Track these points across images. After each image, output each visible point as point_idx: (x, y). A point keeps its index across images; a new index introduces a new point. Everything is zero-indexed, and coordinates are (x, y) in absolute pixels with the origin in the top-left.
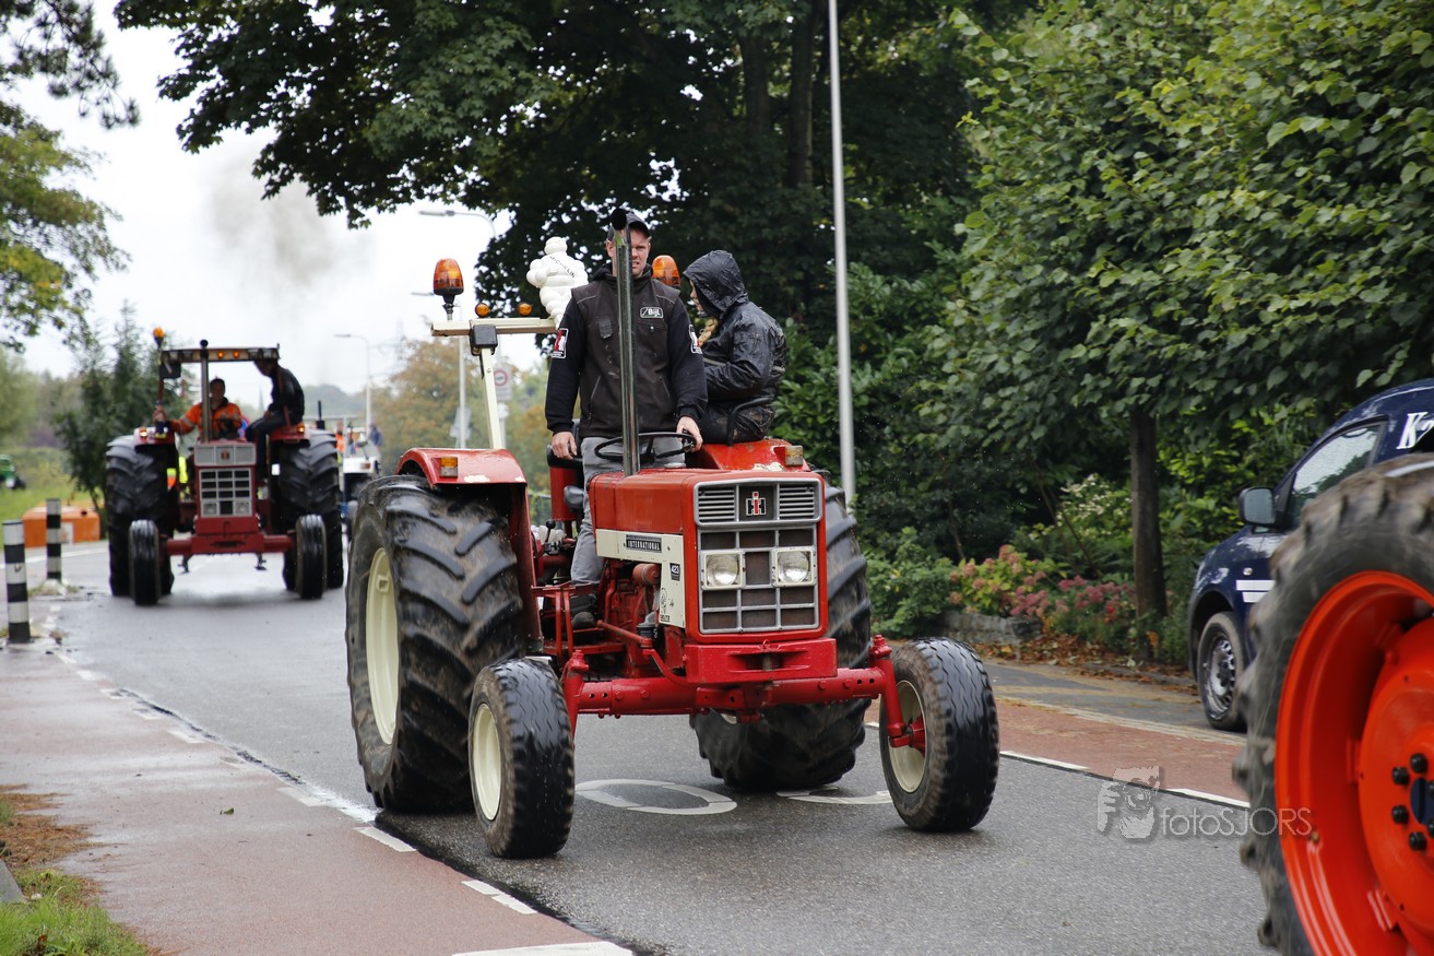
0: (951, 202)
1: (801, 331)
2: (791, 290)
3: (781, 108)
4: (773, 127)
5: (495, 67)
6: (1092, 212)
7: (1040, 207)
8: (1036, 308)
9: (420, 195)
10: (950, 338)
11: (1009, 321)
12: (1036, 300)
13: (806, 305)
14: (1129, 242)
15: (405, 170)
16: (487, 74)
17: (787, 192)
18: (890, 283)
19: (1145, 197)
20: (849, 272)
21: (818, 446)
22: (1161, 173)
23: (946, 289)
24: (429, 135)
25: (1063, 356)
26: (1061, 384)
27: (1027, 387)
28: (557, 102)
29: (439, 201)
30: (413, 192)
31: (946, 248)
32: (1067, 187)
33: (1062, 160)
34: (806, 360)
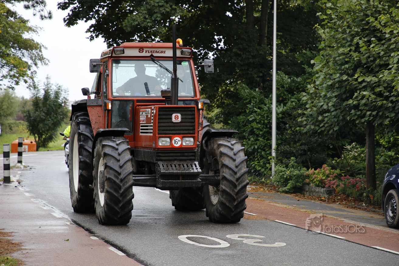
0: (311, 53)
1: (261, 93)
2: (258, 79)
3: (257, 20)
4: (255, 26)
5: (165, 4)
6: (356, 57)
7: (340, 55)
8: (337, 88)
10: (309, 97)
11: (328, 92)
12: (337, 85)
13: (263, 84)
14: (368, 67)
15: (136, 37)
16: (162, 6)
17: (258, 47)
18: (290, 78)
19: (374, 53)
20: (277, 74)
21: (265, 130)
22: (380, 45)
23: (308, 81)
24: (143, 25)
25: (345, 103)
26: (344, 113)
27: (333, 113)
28: (185, 16)
31: (309, 67)
32: (349, 49)
33: (347, 40)
34: (262, 102)
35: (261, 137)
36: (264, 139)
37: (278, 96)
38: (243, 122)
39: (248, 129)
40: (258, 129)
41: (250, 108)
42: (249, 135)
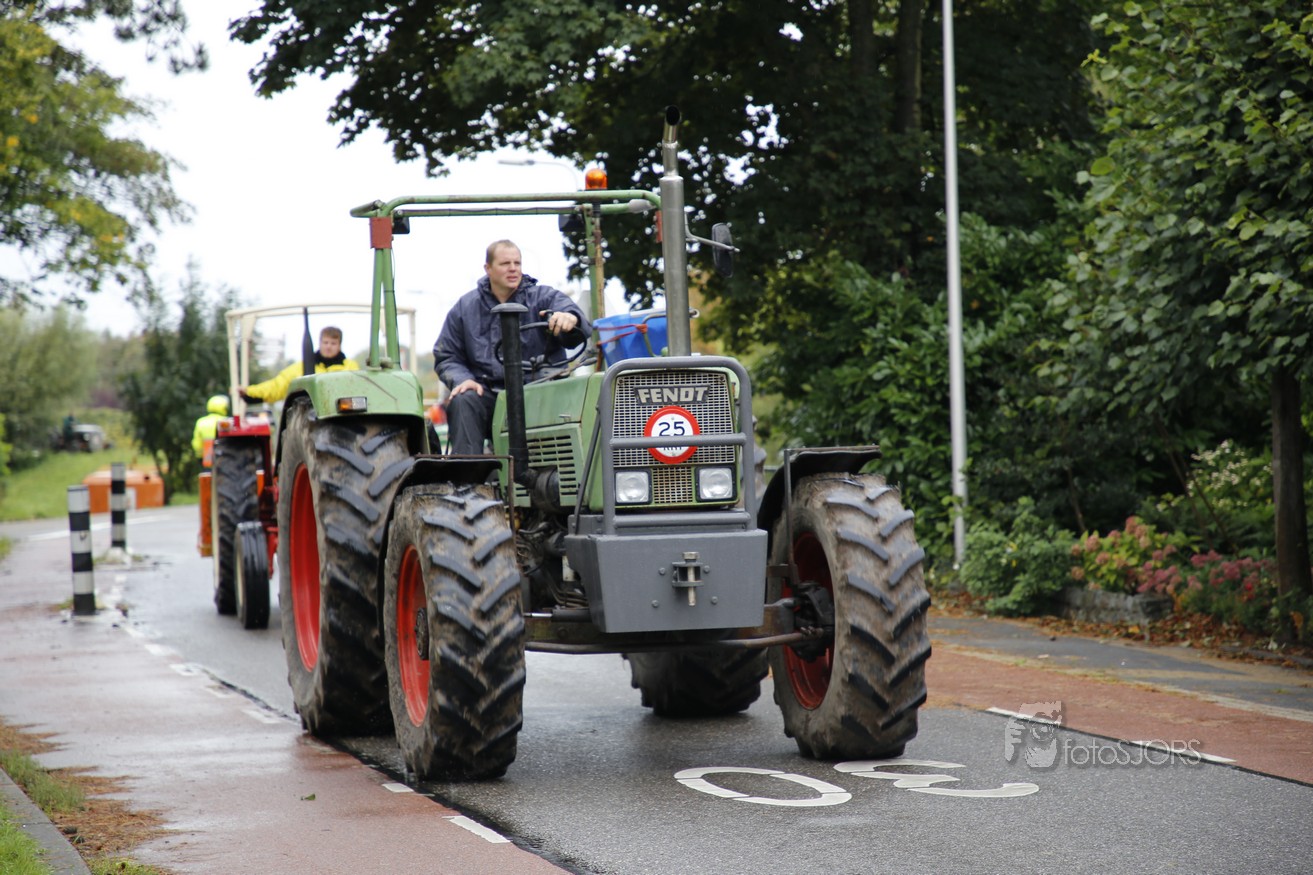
0: (1072, 147)
1: (908, 287)
2: (897, 243)
3: (888, 49)
4: (877, 68)
5: (583, 8)
6: (1232, 156)
7: (1174, 151)
8: (1168, 261)
9: (503, 143)
10: (1071, 294)
11: (1139, 275)
12: (1168, 252)
13: (914, 258)
14: (1272, 190)
15: (487, 117)
16: (575, 15)
17: (893, 137)
18: (1005, 234)
19: (1292, 140)
20: (961, 222)
21: (926, 409)
22: (1309, 114)
24: (512, 81)
25: (1198, 313)
26: (1195, 343)
27: (1159, 347)
28: (647, 43)
29: (523, 149)
30: (495, 140)
31: (1067, 197)
32: (1205, 131)
33: (1199, 102)
34: (913, 317)
35: (915, 433)
36: (924, 438)
37: (967, 296)
38: (853, 386)
39: (870, 408)
40: (903, 407)
41: (875, 340)
42: (874, 428)
